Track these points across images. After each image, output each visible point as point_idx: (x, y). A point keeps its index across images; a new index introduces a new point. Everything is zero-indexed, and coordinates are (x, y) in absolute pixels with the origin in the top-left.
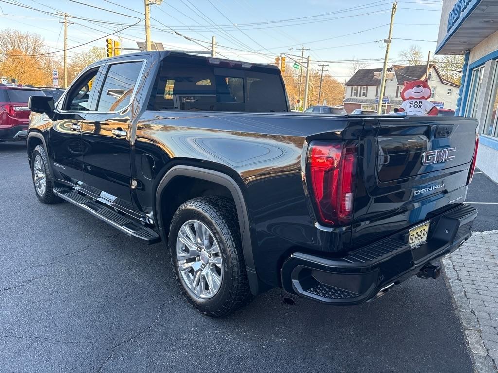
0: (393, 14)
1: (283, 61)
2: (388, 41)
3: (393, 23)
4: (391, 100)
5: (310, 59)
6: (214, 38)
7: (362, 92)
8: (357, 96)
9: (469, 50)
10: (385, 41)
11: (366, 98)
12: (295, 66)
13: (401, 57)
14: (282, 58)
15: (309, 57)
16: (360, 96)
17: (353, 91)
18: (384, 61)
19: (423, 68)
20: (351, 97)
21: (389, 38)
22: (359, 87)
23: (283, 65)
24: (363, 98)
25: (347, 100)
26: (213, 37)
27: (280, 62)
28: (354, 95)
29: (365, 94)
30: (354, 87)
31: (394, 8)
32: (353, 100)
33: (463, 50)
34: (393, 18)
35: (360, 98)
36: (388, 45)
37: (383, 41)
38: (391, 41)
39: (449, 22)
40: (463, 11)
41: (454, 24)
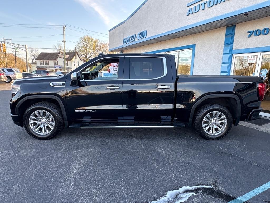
0: (64, 30)
1: (4, 46)
2: (64, 42)
3: (65, 34)
4: (62, 67)
7: (46, 63)
8: (43, 65)
9: (123, 51)
10: (63, 41)
15: (26, 45)
16: (45, 65)
17: (41, 63)
19: (73, 54)
20: (40, 65)
21: (64, 40)
22: (44, 61)
23: (4, 48)
24: (47, 66)
25: (38, 67)
28: (42, 64)
29: (48, 64)
30: (41, 61)
31: (64, 28)
32: (42, 67)
33: (120, 51)
34: (65, 32)
35: (45, 66)
36: (64, 43)
37: (62, 41)
38: (65, 42)
39: (124, 41)
40: (139, 39)
41: (130, 43)
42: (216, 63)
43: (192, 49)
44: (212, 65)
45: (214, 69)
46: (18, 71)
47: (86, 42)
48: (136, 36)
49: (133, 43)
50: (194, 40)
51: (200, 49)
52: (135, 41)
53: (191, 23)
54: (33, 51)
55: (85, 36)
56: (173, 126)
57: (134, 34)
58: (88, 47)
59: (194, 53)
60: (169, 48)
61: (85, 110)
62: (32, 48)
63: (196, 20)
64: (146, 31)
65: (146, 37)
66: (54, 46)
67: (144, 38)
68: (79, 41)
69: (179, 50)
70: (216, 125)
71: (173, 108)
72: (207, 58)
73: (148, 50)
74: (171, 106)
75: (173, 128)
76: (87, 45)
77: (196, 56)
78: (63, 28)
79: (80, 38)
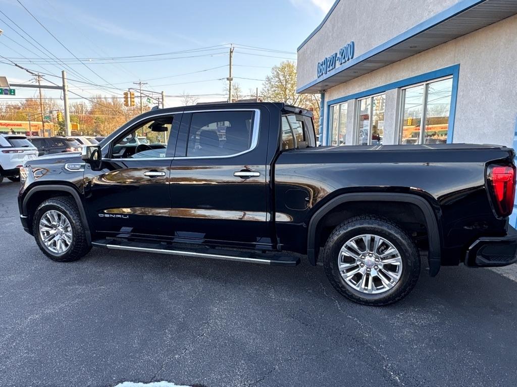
0: (231, 57)
1: (132, 96)
2: (230, 80)
3: (232, 64)
5: (164, 94)
6: (65, 73)
9: (324, 91)
10: (228, 79)
11: (208, 128)
12: (148, 100)
13: (225, 92)
14: (130, 93)
15: (162, 92)
18: (228, 96)
21: (230, 77)
23: (132, 99)
26: (63, 72)
27: (129, 96)
31: (231, 52)
33: (319, 90)
34: (232, 60)
36: (230, 83)
37: (226, 79)
38: (232, 79)
39: (319, 70)
40: (341, 64)
41: (328, 72)
42: (505, 111)
43: (452, 76)
44: (496, 115)
45: (500, 125)
46: (143, 140)
47: (284, 76)
48: (338, 56)
49: (333, 73)
50: (456, 55)
51: (469, 75)
52: (336, 68)
53: (432, 15)
54: (188, 101)
55: (283, 62)
56: (270, 261)
57: (333, 53)
58: (289, 86)
59: (455, 88)
60: (406, 78)
61: (113, 214)
62: (188, 96)
63: (441, 5)
64: (353, 43)
65: (352, 58)
66: (225, 89)
67: (350, 60)
68: (271, 75)
69: (427, 81)
70: (376, 269)
71: (268, 220)
72: (484, 97)
73: (367, 86)
74: (262, 217)
75: (269, 264)
76: (286, 82)
77: (460, 93)
78: (229, 53)
79: (273, 69)
